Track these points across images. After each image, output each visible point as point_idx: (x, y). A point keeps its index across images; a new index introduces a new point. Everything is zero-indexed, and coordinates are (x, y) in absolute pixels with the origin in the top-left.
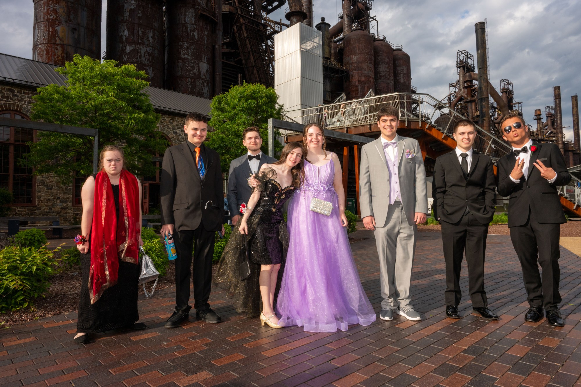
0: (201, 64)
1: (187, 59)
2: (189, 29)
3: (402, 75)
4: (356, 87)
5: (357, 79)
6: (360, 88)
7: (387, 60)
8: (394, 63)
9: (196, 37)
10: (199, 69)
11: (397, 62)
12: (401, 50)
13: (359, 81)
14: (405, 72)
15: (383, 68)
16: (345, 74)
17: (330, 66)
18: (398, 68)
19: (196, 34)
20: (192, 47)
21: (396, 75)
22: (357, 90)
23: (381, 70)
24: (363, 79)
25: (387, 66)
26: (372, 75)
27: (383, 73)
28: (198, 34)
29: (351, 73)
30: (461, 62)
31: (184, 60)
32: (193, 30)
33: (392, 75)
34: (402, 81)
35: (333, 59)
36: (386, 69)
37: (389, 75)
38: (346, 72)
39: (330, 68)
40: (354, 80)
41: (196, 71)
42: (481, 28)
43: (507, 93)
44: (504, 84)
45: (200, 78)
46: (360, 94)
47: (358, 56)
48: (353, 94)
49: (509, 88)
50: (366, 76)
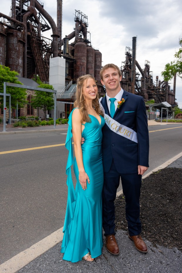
0: (19, 60)
1: (14, 58)
2: (15, 46)
3: (98, 62)
4: (79, 67)
5: (79, 63)
6: (80, 67)
7: (92, 55)
8: (95, 56)
9: (18, 49)
11: (96, 56)
12: (98, 50)
13: (80, 64)
14: (99, 60)
15: (90, 59)
16: (75, 61)
17: (68, 57)
18: (97, 58)
19: (17, 48)
20: (16, 53)
21: (95, 61)
22: (79, 68)
23: (89, 59)
24: (82, 64)
25: (92, 58)
26: (85, 62)
27: (90, 61)
28: (18, 48)
29: (77, 61)
30: (127, 53)
31: (13, 58)
32: (16, 46)
33: (94, 62)
34: (98, 64)
35: (70, 54)
36: (91, 59)
37: (93, 62)
38: (75, 60)
39: (68, 58)
40: (78, 64)
41: (17, 63)
42: (134, 39)
43: (147, 67)
44: (146, 63)
45: (19, 65)
46: (80, 70)
47: (80, 54)
48: (77, 70)
49: (149, 64)
50: (83, 63)
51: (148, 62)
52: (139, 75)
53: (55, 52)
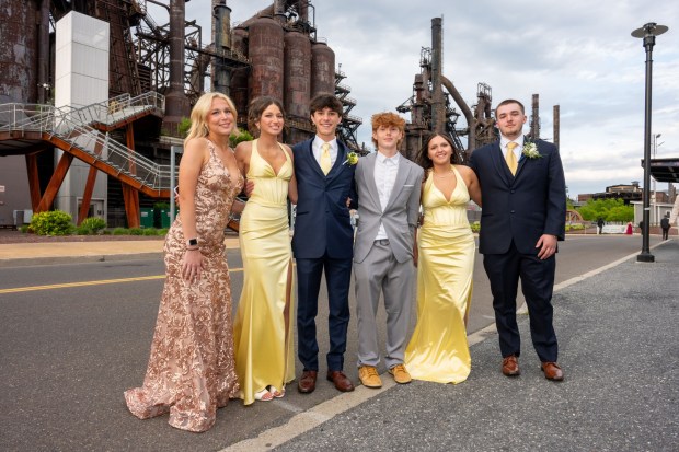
0: (16, 47)
3: (322, 73)
4: (259, 83)
5: (260, 74)
6: (263, 84)
7: (301, 54)
8: (312, 58)
9: (10, 14)
10: (13, 51)
11: (316, 57)
12: (325, 44)
13: (262, 76)
14: (326, 69)
15: (296, 64)
16: (247, 67)
18: (318, 64)
19: (9, 10)
20: (4, 26)
21: (314, 71)
22: (260, 87)
23: (294, 65)
24: (267, 74)
25: (301, 61)
26: (279, 70)
27: (296, 69)
28: (13, 11)
29: (255, 67)
30: (425, 61)
32: (5, 6)
33: (308, 72)
34: (322, 79)
35: (233, 48)
36: (300, 65)
37: (304, 71)
38: (248, 65)
39: (226, 59)
40: (257, 76)
41: (8, 54)
42: (437, 25)
43: (484, 99)
44: (482, 89)
45: (14, 63)
46: (263, 92)
47: (261, 48)
48: (255, 91)
49: (487, 92)
50: (270, 72)
51: (486, 87)
52: (458, 115)
53: (175, 38)
